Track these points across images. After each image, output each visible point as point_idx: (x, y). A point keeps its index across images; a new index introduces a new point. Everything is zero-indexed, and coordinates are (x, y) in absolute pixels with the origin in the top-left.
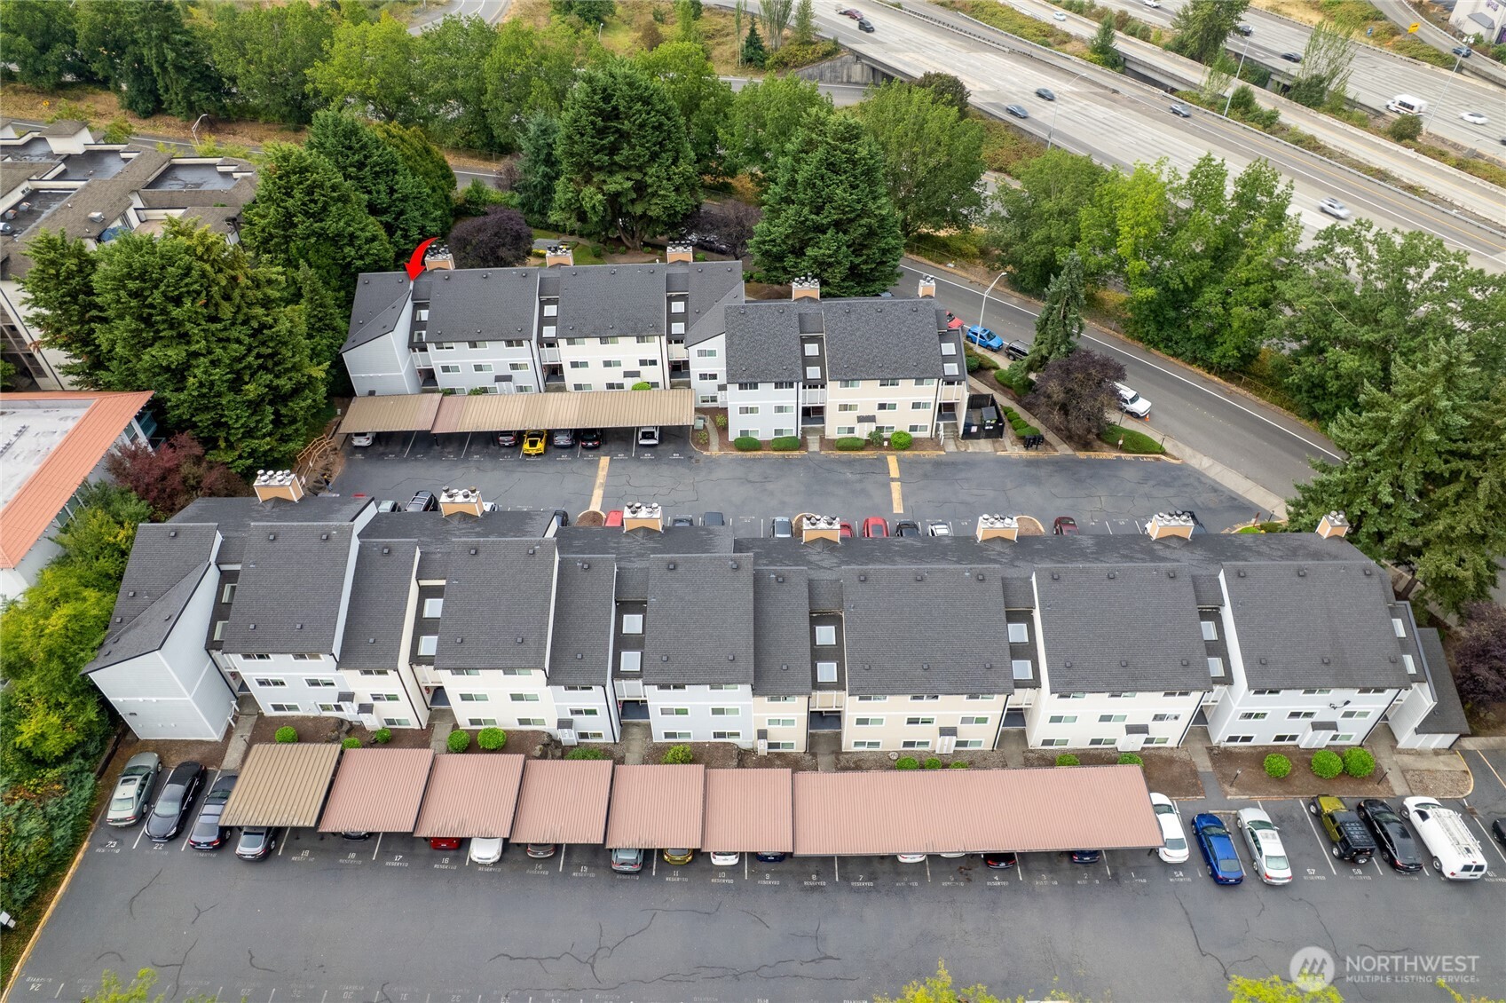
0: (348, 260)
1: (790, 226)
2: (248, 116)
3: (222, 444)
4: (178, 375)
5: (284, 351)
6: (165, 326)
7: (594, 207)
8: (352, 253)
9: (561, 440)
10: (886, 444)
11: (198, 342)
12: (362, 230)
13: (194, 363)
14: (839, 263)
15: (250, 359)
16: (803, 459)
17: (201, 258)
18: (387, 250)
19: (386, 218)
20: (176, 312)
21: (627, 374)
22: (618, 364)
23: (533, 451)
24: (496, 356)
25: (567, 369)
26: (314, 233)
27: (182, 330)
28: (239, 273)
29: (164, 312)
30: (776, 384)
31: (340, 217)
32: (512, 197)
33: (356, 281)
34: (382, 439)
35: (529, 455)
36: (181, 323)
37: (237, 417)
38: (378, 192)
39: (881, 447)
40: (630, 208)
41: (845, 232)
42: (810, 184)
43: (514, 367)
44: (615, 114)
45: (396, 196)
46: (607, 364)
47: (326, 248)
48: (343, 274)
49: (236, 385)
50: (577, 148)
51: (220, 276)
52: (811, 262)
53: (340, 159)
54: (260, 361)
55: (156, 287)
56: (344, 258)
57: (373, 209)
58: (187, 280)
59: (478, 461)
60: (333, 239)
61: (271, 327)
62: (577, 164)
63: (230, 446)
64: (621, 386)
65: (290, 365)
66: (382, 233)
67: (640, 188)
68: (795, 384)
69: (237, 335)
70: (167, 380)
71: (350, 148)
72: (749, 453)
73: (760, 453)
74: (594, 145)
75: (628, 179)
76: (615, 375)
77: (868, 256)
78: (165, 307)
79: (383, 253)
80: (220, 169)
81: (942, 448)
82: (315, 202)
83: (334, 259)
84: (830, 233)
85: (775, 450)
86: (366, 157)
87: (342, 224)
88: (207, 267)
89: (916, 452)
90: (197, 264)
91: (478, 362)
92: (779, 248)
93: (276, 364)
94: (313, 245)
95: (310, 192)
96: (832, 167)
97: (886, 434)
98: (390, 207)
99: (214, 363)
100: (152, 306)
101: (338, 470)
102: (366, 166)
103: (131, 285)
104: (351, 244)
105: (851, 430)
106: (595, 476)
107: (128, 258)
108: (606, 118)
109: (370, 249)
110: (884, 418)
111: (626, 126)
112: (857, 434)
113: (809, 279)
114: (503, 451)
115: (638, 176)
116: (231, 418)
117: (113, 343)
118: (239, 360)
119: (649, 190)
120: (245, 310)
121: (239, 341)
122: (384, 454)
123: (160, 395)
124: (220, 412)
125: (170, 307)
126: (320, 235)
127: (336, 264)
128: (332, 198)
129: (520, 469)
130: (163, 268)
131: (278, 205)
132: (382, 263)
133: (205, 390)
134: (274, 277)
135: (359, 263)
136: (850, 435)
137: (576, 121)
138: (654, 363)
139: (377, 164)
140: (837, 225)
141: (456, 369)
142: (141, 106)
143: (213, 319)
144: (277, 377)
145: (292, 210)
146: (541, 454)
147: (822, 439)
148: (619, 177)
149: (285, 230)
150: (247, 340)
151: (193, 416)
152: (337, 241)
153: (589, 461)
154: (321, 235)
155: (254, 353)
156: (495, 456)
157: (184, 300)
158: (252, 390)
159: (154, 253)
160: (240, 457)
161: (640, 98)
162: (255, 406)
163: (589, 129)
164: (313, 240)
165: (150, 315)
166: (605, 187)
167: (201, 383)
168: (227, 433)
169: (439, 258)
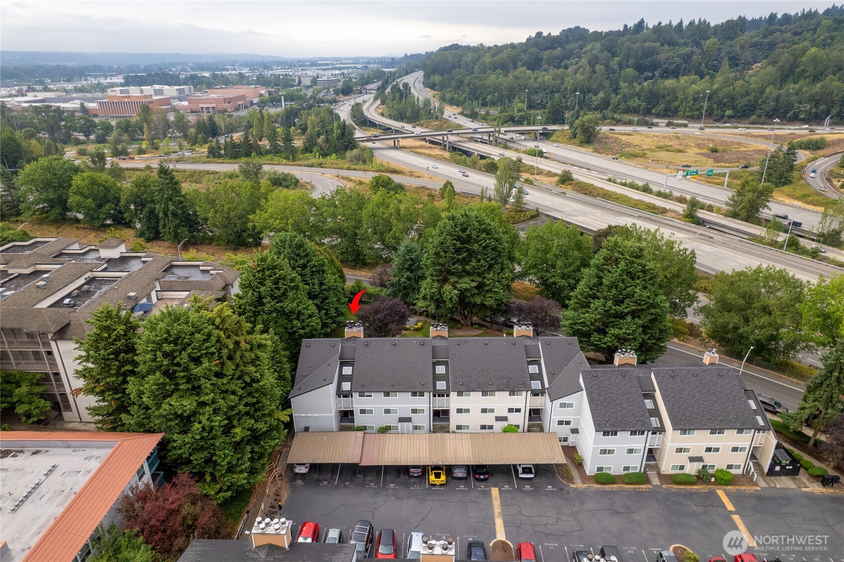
0: (295, 329)
1: (599, 313)
2: (207, 242)
3: (208, 478)
4: (185, 421)
5: (264, 400)
6: (184, 380)
7: (451, 299)
8: (299, 325)
9: (459, 473)
10: (713, 479)
11: (207, 394)
12: (306, 308)
13: (201, 411)
14: (635, 339)
15: (241, 407)
16: (650, 491)
17: (217, 328)
18: (318, 323)
19: (318, 301)
20: (197, 370)
21: (498, 419)
22: (492, 411)
23: (438, 481)
24: (403, 403)
25: (453, 414)
26: (276, 310)
27: (196, 384)
28: (241, 339)
29: (186, 369)
30: (632, 432)
31: (294, 300)
32: (381, 291)
33: (298, 344)
34: (315, 468)
35: (434, 485)
36: (197, 378)
37: (225, 456)
38: (313, 285)
39: (709, 483)
40: (472, 300)
41: (639, 317)
42: (614, 285)
43: (414, 411)
44: (468, 240)
45: (324, 287)
46: (484, 411)
47: (282, 321)
48: (289, 338)
49: (227, 430)
50: (441, 261)
51: (229, 341)
52: (613, 338)
53: (292, 262)
54: (248, 409)
55: (184, 349)
56: (293, 327)
57: (311, 296)
58: (207, 345)
59: (395, 489)
60: (287, 314)
61: (258, 381)
62: (440, 271)
63: (214, 479)
64: (491, 427)
65: (267, 412)
66: (317, 312)
67: (480, 286)
68: (646, 432)
69: (234, 387)
70: (177, 424)
71: (298, 255)
72: (606, 486)
73: (615, 486)
74: (453, 258)
75: (472, 281)
76: (489, 419)
77: (651, 334)
78: (188, 365)
79: (316, 326)
80: (201, 268)
81: (756, 484)
82: (279, 289)
83: (286, 328)
84: (629, 318)
85: (627, 484)
86: (308, 262)
87: (295, 304)
88: (222, 333)
89: (738, 487)
90: (216, 332)
91: (388, 407)
92: (588, 328)
93: (256, 411)
94: (274, 318)
95: (276, 283)
96: (632, 276)
97: (711, 471)
98: (318, 294)
99: (216, 411)
100: (178, 365)
101: (285, 495)
102: (307, 267)
103: (167, 348)
104: (298, 318)
105: (682, 468)
106: (491, 505)
107: (168, 326)
108: (463, 242)
109: (309, 322)
110: (710, 459)
111: (476, 247)
112: (687, 471)
113: (629, 351)
114: (412, 480)
115: (480, 279)
116: (220, 457)
117: (140, 394)
118: (232, 408)
119: (487, 288)
120: (242, 368)
121: (234, 393)
122: (318, 481)
123: (167, 436)
124: (212, 451)
125: (192, 366)
126: (279, 312)
127: (287, 332)
128: (289, 287)
129: (429, 498)
130: (193, 334)
131: (254, 290)
132: (314, 332)
133: (205, 434)
134: (263, 342)
135: (302, 332)
136: (681, 472)
137: (442, 243)
138: (518, 410)
139: (315, 266)
140: (634, 314)
141: (371, 412)
142: (147, 235)
143: (219, 375)
144: (256, 421)
145: (263, 294)
146: (443, 484)
147: (659, 474)
148: (467, 279)
149: (256, 307)
150: (240, 392)
151: (191, 454)
152: (290, 316)
153: (483, 491)
154: (281, 312)
155: (244, 402)
156: (406, 485)
157: (203, 360)
158: (239, 432)
159: (187, 323)
160: (221, 490)
161: (485, 231)
162: (237, 446)
163: (451, 249)
164: (274, 315)
165: (175, 372)
166: (458, 286)
167: (203, 428)
168: (214, 469)
169: (355, 329)
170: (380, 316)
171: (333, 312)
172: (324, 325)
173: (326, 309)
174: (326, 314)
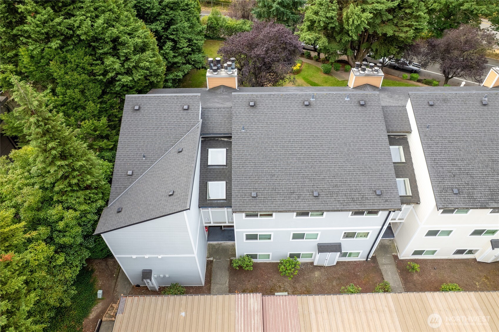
0: (111, 75)
8: (117, 66)
12: (129, 35)
18: (158, 63)
19: (157, 26)
33: (123, 101)
48: (104, 93)
56: (105, 73)
66: (153, 40)
79: (154, 68)
83: (90, 73)
94: (56, 51)
98: (158, 14)
104: (115, 52)
109: (140, 60)
126: (67, 38)
127: (95, 81)
132: (153, 79)
135: (126, 79)
152: (94, 48)
164: (55, 44)
169: (223, 73)
170: (260, 51)
171: (183, 44)
172: (171, 67)
173: (173, 40)
174: (174, 48)
